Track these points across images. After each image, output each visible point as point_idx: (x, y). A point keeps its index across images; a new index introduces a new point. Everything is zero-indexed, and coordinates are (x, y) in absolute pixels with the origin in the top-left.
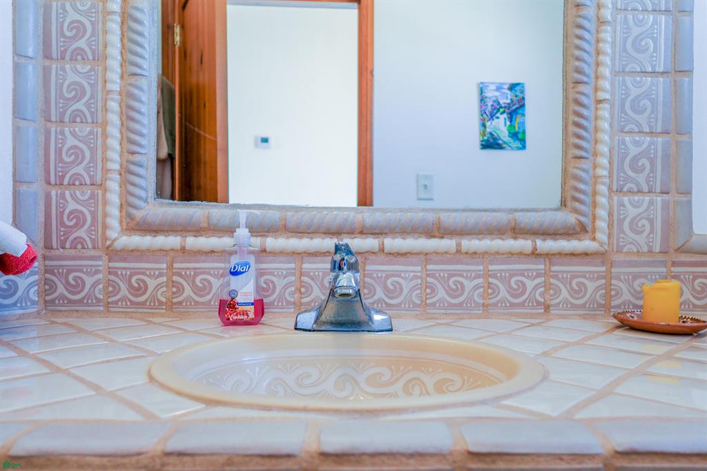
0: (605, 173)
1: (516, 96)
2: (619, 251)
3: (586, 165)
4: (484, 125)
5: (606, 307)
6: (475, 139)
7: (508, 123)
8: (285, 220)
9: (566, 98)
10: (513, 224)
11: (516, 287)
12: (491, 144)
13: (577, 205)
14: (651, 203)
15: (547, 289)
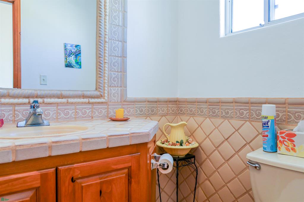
0: (107, 81)
1: (78, 50)
2: (110, 102)
3: (102, 79)
4: (66, 59)
5: (107, 116)
6: (63, 63)
7: (75, 59)
8: (9, 93)
9: (97, 61)
10: (83, 95)
11: (84, 112)
12: (69, 65)
13: (100, 90)
14: (118, 89)
15: (92, 113)
